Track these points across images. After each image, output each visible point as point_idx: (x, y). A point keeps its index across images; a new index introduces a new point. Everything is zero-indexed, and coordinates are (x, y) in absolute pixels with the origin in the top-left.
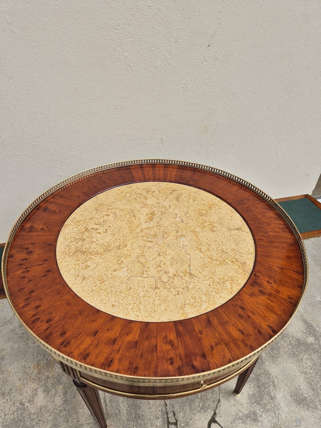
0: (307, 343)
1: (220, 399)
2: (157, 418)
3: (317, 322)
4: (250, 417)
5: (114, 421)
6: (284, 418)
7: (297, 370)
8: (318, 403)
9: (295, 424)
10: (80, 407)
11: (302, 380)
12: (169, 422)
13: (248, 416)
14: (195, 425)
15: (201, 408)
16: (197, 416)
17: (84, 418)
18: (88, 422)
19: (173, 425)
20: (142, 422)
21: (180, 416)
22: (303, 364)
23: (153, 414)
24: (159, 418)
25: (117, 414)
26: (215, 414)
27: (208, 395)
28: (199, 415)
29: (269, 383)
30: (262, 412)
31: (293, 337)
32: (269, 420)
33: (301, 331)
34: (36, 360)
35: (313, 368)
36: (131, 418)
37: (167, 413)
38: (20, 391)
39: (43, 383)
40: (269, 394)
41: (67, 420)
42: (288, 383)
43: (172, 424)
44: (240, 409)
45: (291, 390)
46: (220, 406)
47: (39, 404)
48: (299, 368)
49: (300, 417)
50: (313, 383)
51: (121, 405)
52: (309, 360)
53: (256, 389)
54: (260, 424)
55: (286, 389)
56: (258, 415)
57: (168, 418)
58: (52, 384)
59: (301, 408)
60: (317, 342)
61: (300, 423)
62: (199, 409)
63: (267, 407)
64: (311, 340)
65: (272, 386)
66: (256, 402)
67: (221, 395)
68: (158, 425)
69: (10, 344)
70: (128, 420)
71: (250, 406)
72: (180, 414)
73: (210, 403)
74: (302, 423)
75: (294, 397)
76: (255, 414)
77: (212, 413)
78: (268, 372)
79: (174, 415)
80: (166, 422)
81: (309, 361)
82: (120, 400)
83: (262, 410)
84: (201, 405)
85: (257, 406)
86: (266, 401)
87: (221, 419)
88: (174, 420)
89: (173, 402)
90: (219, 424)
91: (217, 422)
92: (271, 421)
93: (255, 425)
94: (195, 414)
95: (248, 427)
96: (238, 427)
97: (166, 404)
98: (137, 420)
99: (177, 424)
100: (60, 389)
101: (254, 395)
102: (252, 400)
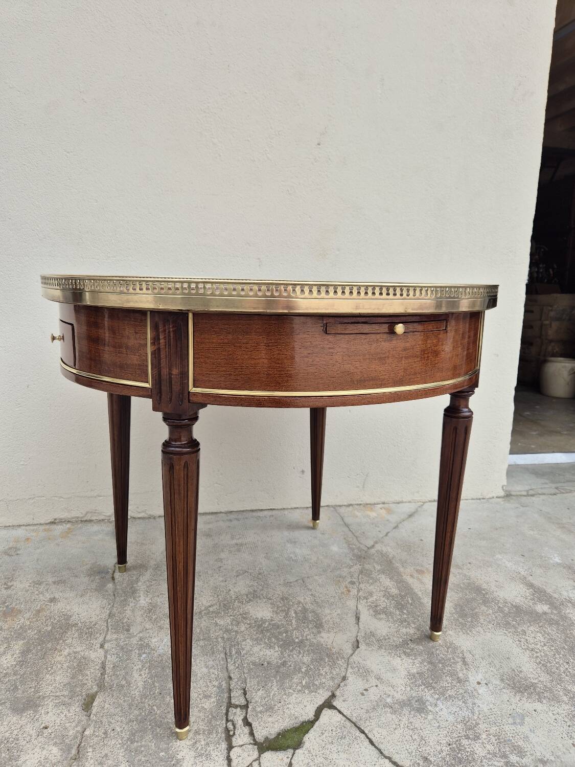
0: (535, 611)
1: (347, 675)
2: (207, 697)
3: (554, 587)
4: (410, 705)
5: (113, 696)
6: (486, 710)
7: (515, 646)
8: (561, 694)
9: (511, 720)
10: (49, 671)
11: (526, 659)
12: (231, 703)
13: (403, 704)
14: (287, 711)
15: (303, 687)
16: (293, 699)
17: (52, 687)
18: (57, 694)
19: (239, 709)
21: (257, 696)
22: (527, 638)
23: (199, 690)
24: (210, 697)
25: (123, 686)
26: (333, 696)
27: (323, 669)
28: (297, 696)
29: (454, 659)
30: (438, 699)
31: (506, 603)
32: (452, 712)
33: (522, 596)
35: (547, 644)
36: (152, 693)
37: (230, 690)
40: (453, 674)
41: (16, 688)
42: (496, 662)
43: (236, 706)
44: (387, 692)
45: (501, 671)
46: (345, 685)
48: (518, 642)
49: (521, 711)
50: (548, 665)
51: (136, 675)
52: (541, 633)
53: (426, 666)
54: (430, 717)
55: (491, 669)
56: (428, 703)
57: (230, 698)
58: (6, 638)
59: (524, 699)
60: (555, 612)
61: (523, 719)
62: (299, 688)
63: (449, 692)
64: (541, 608)
65: (460, 663)
66: (424, 685)
67: (350, 670)
68: (205, 707)
71: (412, 689)
72: (256, 693)
73: (324, 680)
74: (526, 719)
75: (507, 681)
76: (420, 701)
77: (327, 694)
78: (451, 644)
79: (245, 694)
80: (225, 704)
81: (540, 635)
82: (135, 668)
83: (437, 696)
84: (304, 683)
85: (426, 690)
86: (445, 684)
87: (344, 704)
88: (242, 702)
89: (246, 676)
90: (340, 712)
91: (335, 708)
92: (456, 714)
93: (420, 717)
94: (289, 695)
95: (405, 720)
96: (383, 719)
97: (230, 678)
98: (163, 697)
99: (248, 707)
100: (18, 646)
101: (420, 674)
102: (416, 681)
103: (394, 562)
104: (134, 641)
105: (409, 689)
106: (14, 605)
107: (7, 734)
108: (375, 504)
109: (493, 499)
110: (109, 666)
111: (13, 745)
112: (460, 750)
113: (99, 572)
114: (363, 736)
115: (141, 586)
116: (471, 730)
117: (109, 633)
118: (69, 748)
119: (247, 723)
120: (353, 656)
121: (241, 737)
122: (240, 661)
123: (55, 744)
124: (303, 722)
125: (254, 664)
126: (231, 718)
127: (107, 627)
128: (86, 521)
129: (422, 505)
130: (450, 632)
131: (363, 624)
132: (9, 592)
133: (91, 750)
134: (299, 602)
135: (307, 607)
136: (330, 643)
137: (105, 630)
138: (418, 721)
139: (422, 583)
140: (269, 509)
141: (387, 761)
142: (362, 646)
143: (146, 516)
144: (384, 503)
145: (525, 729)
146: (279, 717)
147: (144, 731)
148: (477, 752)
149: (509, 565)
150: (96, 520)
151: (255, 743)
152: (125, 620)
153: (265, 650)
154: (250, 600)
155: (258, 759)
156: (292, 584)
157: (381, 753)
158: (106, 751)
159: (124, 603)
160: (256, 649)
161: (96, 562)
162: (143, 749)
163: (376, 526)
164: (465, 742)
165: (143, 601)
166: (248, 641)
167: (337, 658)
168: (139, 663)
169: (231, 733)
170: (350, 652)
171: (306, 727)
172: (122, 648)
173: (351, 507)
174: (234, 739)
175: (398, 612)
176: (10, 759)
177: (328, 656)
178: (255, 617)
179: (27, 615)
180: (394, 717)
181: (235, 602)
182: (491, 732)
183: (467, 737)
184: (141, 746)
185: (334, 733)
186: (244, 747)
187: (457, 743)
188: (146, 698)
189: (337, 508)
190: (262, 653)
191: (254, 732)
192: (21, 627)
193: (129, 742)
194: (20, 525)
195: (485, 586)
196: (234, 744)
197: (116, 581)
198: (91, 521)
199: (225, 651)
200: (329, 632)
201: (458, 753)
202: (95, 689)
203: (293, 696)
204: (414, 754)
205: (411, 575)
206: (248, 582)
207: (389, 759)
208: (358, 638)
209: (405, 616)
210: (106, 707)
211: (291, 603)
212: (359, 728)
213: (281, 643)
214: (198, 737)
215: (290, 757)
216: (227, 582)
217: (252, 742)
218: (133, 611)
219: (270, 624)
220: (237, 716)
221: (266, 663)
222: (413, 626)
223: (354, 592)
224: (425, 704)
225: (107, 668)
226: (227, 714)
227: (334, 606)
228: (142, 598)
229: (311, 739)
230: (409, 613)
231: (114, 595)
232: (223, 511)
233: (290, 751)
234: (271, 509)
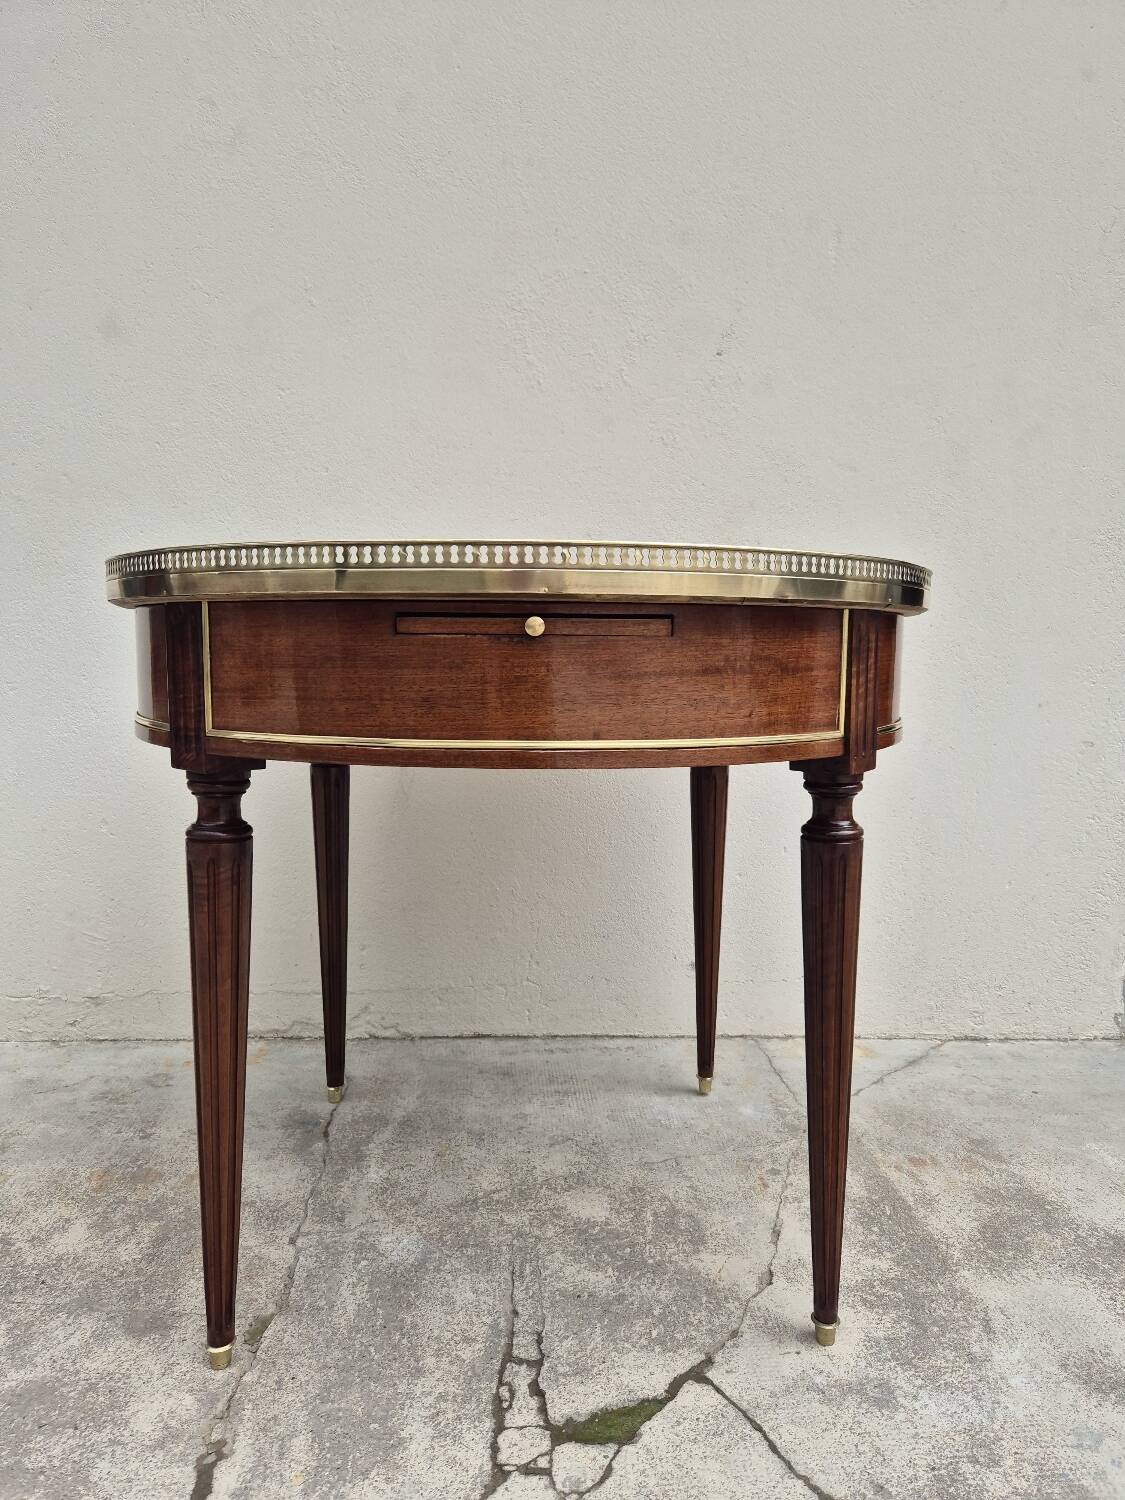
1: (744, 1328)
2: (468, 1340)
4: (861, 1392)
5: (300, 1323)
6: (1020, 1415)
7: (1101, 1306)
9: (1072, 1440)
10: (196, 1274)
11: (1122, 1333)
12: (511, 1356)
13: (846, 1389)
14: (614, 1378)
15: (651, 1340)
16: (629, 1359)
17: (198, 1300)
19: (525, 1366)
20: (405, 1341)
21: (561, 1348)
23: (455, 1327)
24: (474, 1340)
25: (320, 1309)
27: (694, 1315)
28: (638, 1355)
29: (966, 1320)
30: (921, 1387)
31: (1095, 1229)
32: (948, 1413)
34: (106, 1163)
36: (369, 1325)
37: (513, 1333)
38: (17, 1216)
39: (100, 1210)
40: (959, 1347)
41: (136, 1296)
43: (520, 1362)
44: (819, 1365)
45: (1064, 1350)
46: (735, 1346)
47: (60, 1250)
48: (1109, 1302)
49: (1097, 1426)
51: (345, 1292)
53: (905, 1328)
54: (900, 1416)
55: (1043, 1344)
56: (898, 1392)
57: (510, 1346)
58: (130, 1216)
59: (1108, 1404)
61: (1099, 1441)
62: (643, 1342)
63: (945, 1377)
65: (978, 1329)
66: (897, 1360)
67: (748, 1321)
68: (464, 1356)
69: (43, 1126)
70: (354, 1329)
71: (869, 1365)
72: (560, 1342)
73: (694, 1333)
74: (1109, 1441)
75: (1074, 1370)
76: (884, 1386)
77: (698, 1358)
78: (964, 1293)
79: (539, 1341)
80: (501, 1356)
82: (346, 1281)
83: (919, 1382)
84: (654, 1334)
85: (898, 1369)
86: (941, 1362)
87: (730, 1378)
88: (534, 1355)
89: (545, 1311)
90: (718, 1390)
91: (708, 1382)
92: (956, 1416)
93: (879, 1414)
94: (621, 1352)
95: (847, 1417)
96: (801, 1410)
97: (516, 1313)
98: (389, 1333)
99: (542, 1364)
100: (148, 1231)
101: (891, 1341)
102: (880, 1352)
103: (864, 1140)
104: (350, 1238)
105: (863, 1364)
106: (151, 1164)
107: (112, 1367)
109: (1095, 1042)
110: (300, 1275)
111: (119, 1384)
112: (954, 1481)
113: (303, 1123)
114: (757, 1435)
115: (374, 1149)
116: (984, 1450)
117: (308, 1221)
118: (213, 1400)
119: (536, 1390)
120: (758, 1298)
121: (523, 1412)
122: (537, 1285)
123: (191, 1391)
124: (643, 1401)
125: (563, 1293)
126: (509, 1379)
127: (306, 1211)
128: (291, 1038)
129: (939, 1046)
130: (965, 1273)
131: (786, 1244)
132: (147, 1143)
133: (250, 1406)
134: (665, 1198)
135: (679, 1206)
136: (714, 1271)
137: (302, 1215)
138: (874, 1422)
139: (918, 1181)
140: (626, 1036)
141: (800, 1483)
142: (779, 1282)
143: (397, 1035)
144: (859, 1037)
145: (1102, 1459)
146: (598, 1388)
147: (346, 1385)
148: (991, 1489)
149: (1111, 1162)
150: (309, 1037)
151: (548, 1425)
152: (339, 1202)
153: (586, 1272)
154: (570, 1187)
155: (550, 1453)
156: (655, 1167)
157: (790, 1468)
158: (276, 1409)
159: (340, 1176)
160: (570, 1270)
161: (300, 1107)
162: (341, 1414)
164: (966, 1468)
165: (374, 1174)
166: (558, 1254)
167: (726, 1298)
168: (355, 1274)
169: (505, 1405)
170: (754, 1290)
171: (649, 1408)
172: (327, 1248)
173: (790, 1041)
174: (508, 1416)
175: (860, 1229)
176: (112, 1407)
177: (708, 1292)
178: (576, 1215)
179: (173, 1182)
180: (825, 1409)
181: (541, 1188)
182: (1026, 1456)
183: (974, 1461)
184: (339, 1410)
185: (701, 1424)
186: (525, 1431)
187: (951, 1467)
188: (357, 1332)
189: (760, 1041)
190: (579, 1278)
191: (548, 1406)
192: (157, 1201)
193: (318, 1401)
194: (178, 1040)
195: (1052, 1197)
196: (508, 1423)
197: (331, 1139)
198: (299, 1039)
199: (511, 1268)
200: (715, 1252)
201: (949, 1486)
202: (271, 1309)
203: (631, 1354)
204: (856, 1477)
205: (896, 1167)
206: (570, 1157)
207: (806, 1481)
208: (772, 1268)
209: (874, 1237)
210: (285, 1341)
211: (648, 1198)
212: (752, 1421)
213: (619, 1263)
214: (443, 1405)
215: (611, 1456)
216: (531, 1154)
217: (542, 1423)
218: (354, 1188)
219: (602, 1230)
220: (521, 1378)
221: (585, 1294)
222: (889, 1255)
223: (775, 1187)
224: (893, 1393)
225: (296, 1278)
226: (501, 1372)
227: (732, 1209)
228: (373, 1168)
229: (653, 1430)
230: (882, 1232)
231: (324, 1161)
232: (537, 1034)
233: (612, 1448)
234: (631, 1036)
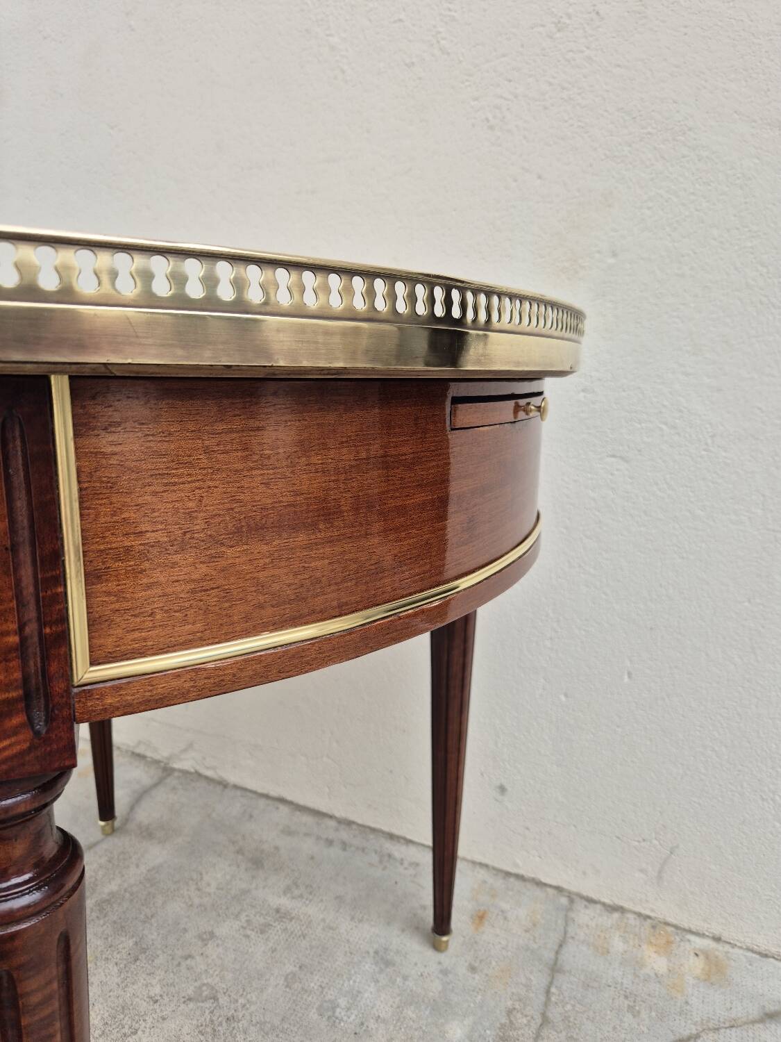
108: (690, 932)
144: (717, 939)
163: (631, 1008)
173: (616, 915)
189: (577, 899)
206: (185, 1030)
216: (156, 1006)
232: (337, 814)
